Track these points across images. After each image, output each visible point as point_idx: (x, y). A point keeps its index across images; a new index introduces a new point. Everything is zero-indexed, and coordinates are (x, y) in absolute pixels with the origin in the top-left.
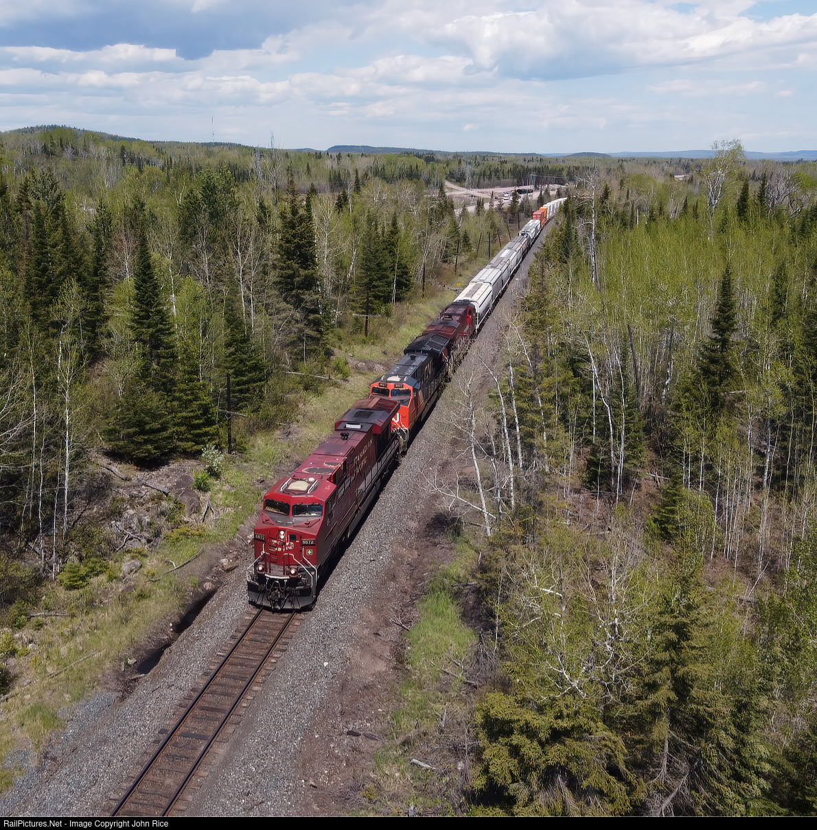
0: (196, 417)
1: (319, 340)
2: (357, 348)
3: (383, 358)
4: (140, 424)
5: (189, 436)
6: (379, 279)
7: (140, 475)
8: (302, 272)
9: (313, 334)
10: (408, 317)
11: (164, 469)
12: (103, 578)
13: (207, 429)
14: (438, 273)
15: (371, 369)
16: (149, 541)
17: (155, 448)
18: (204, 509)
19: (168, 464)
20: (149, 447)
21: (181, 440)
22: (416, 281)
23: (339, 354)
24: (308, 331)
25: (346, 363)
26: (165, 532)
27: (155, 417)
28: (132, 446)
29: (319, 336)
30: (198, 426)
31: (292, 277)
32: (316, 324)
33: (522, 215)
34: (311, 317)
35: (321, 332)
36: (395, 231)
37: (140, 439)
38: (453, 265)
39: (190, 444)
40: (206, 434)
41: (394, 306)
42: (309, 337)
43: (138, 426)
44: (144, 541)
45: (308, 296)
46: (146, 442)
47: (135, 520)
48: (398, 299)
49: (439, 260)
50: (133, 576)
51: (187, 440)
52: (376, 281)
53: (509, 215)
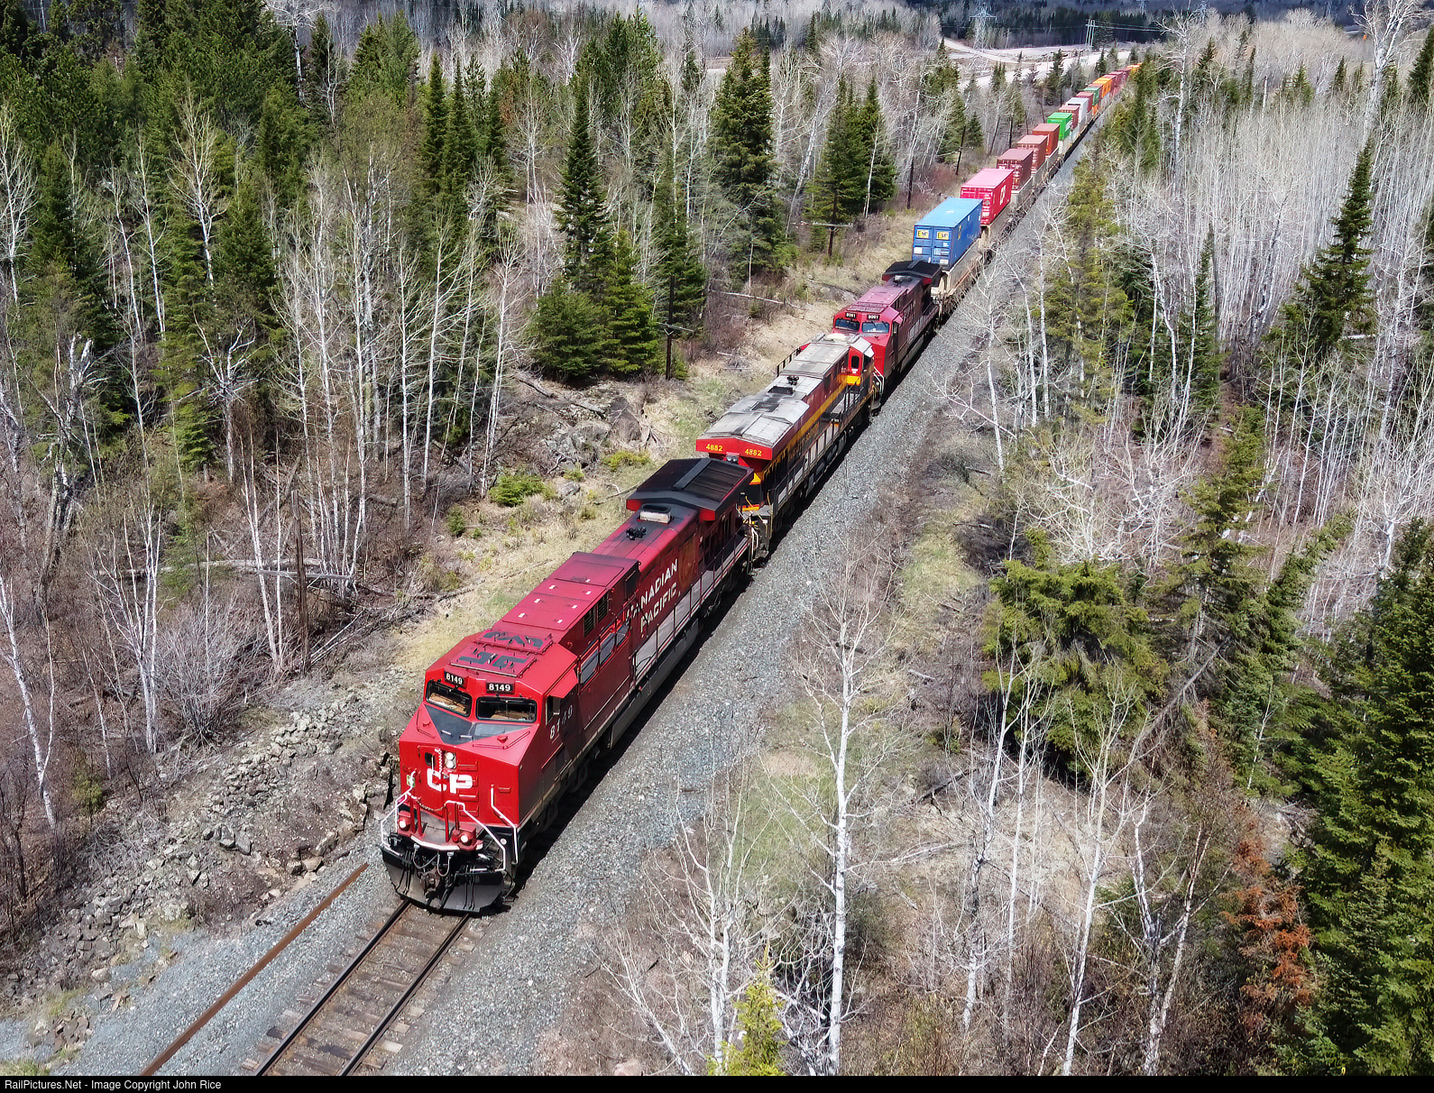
0: (632, 328)
1: (769, 252)
2: (819, 270)
3: (853, 285)
4: (570, 331)
5: (623, 352)
6: (850, 176)
7: (568, 393)
8: (751, 158)
9: (764, 244)
10: (888, 233)
11: (594, 389)
12: (537, 498)
13: (645, 345)
14: (930, 176)
15: (838, 298)
16: (584, 465)
17: (585, 362)
18: (644, 437)
19: (596, 384)
20: (579, 359)
21: (611, 356)
22: (901, 183)
23: (795, 276)
24: (756, 241)
25: (805, 287)
26: (601, 456)
27: (586, 325)
28: (558, 359)
29: (770, 247)
30: (634, 340)
31: (738, 165)
32: (767, 230)
33: (1068, 91)
34: (761, 221)
35: (773, 244)
36: (872, 108)
37: (568, 349)
38: (953, 167)
39: (623, 362)
40: (642, 350)
41: (867, 218)
42: (757, 248)
43: (568, 334)
44: (578, 464)
45: (759, 191)
46: (576, 353)
47: (568, 439)
48: (873, 210)
49: (933, 158)
50: (571, 497)
51: (619, 356)
52: (845, 178)
53: (1046, 92)
